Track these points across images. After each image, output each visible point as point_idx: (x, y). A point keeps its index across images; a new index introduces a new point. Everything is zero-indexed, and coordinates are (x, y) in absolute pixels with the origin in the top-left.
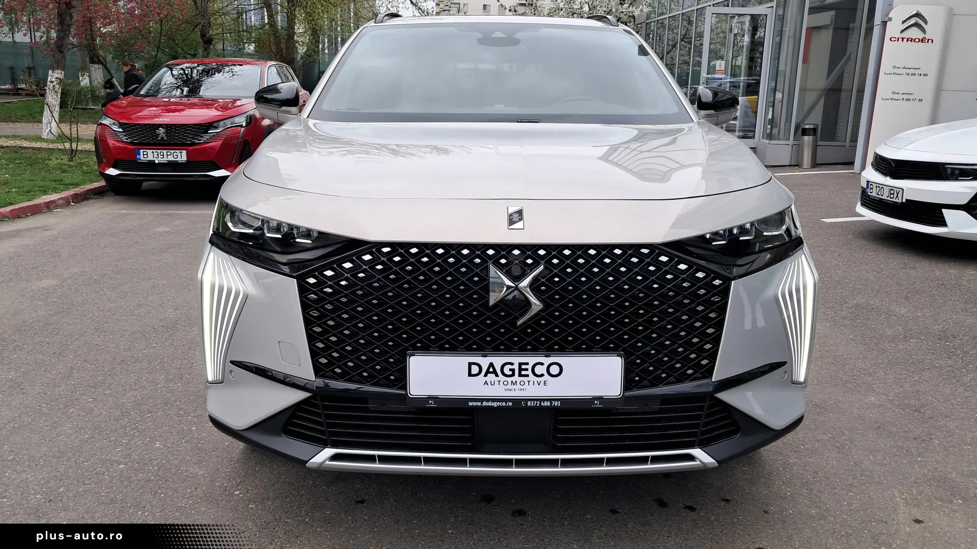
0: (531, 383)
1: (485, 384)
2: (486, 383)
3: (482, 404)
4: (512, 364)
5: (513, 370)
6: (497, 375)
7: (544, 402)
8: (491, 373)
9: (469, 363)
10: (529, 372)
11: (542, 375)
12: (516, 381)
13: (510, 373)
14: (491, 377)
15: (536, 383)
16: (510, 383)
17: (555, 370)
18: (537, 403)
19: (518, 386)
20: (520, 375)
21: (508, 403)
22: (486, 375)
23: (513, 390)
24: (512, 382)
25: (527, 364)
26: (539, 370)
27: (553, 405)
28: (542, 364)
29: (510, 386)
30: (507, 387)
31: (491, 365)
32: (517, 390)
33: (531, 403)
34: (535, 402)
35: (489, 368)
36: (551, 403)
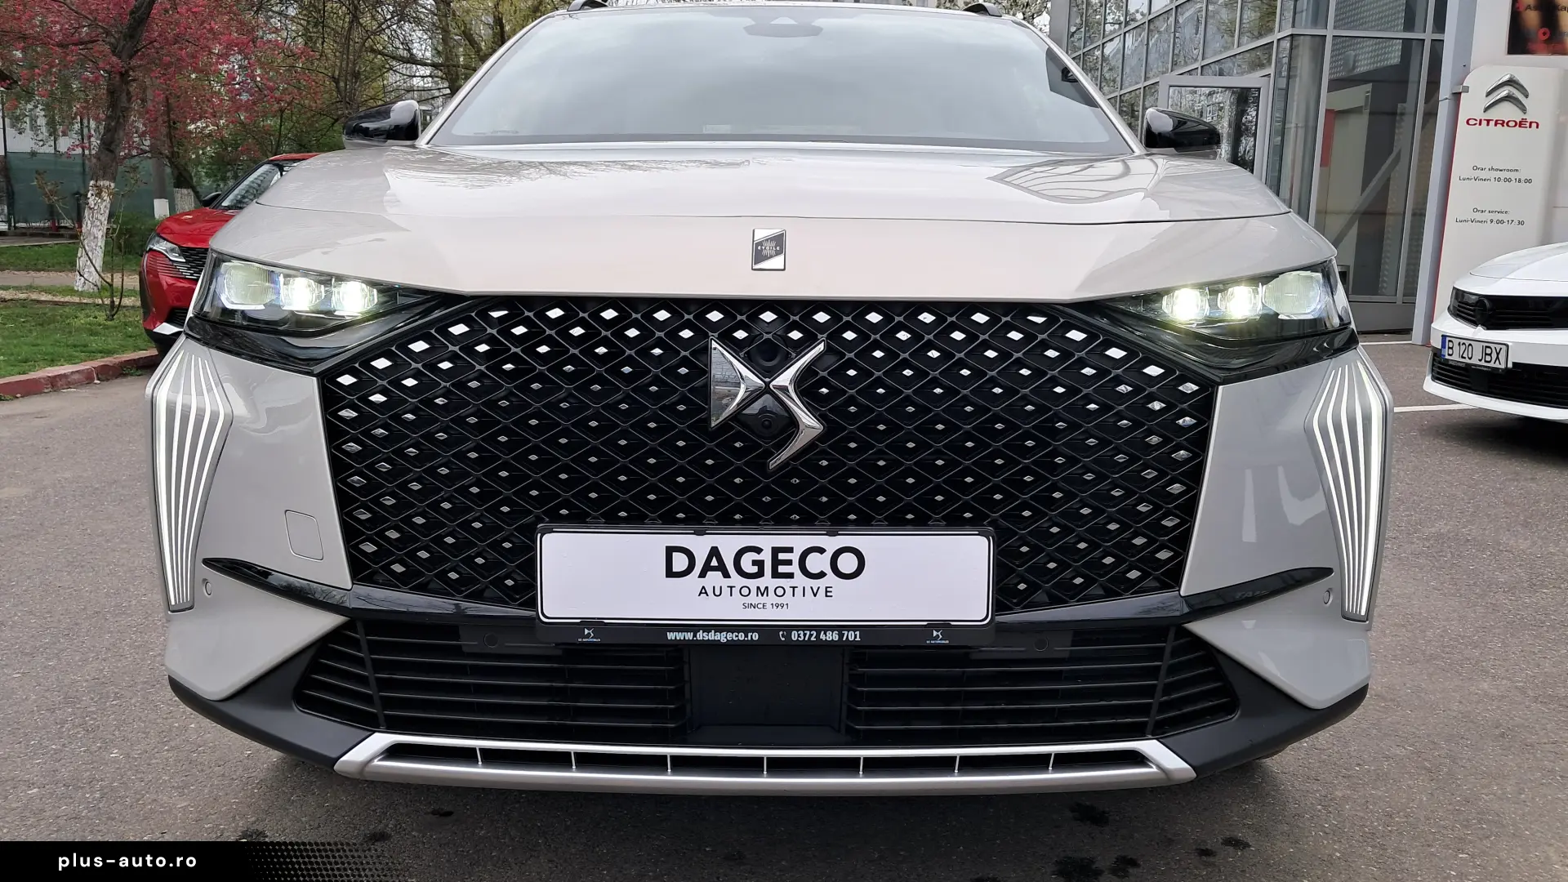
0: (799, 591)
1: (701, 593)
2: (703, 591)
3: (695, 636)
4: (758, 550)
5: (760, 564)
6: (726, 575)
7: (825, 633)
8: (714, 569)
9: (667, 547)
10: (794, 568)
11: (822, 575)
12: (767, 588)
13: (755, 569)
14: (714, 577)
15: (808, 592)
16: (754, 591)
17: (848, 563)
18: (811, 635)
19: (771, 598)
20: (776, 575)
21: (750, 634)
22: (703, 575)
23: (761, 606)
24: (758, 588)
25: (790, 550)
26: (816, 563)
27: (844, 639)
28: (821, 551)
29: (753, 598)
30: (748, 600)
31: (714, 552)
32: (769, 606)
33: (799, 636)
34: (808, 633)
35: (709, 559)
36: (841, 635)
